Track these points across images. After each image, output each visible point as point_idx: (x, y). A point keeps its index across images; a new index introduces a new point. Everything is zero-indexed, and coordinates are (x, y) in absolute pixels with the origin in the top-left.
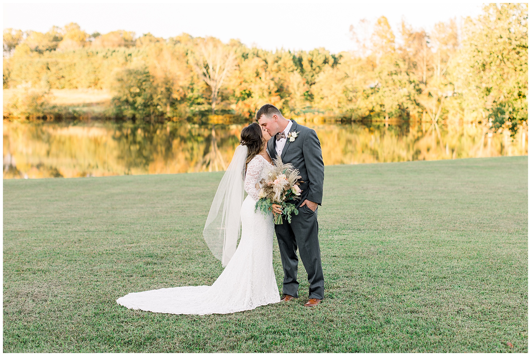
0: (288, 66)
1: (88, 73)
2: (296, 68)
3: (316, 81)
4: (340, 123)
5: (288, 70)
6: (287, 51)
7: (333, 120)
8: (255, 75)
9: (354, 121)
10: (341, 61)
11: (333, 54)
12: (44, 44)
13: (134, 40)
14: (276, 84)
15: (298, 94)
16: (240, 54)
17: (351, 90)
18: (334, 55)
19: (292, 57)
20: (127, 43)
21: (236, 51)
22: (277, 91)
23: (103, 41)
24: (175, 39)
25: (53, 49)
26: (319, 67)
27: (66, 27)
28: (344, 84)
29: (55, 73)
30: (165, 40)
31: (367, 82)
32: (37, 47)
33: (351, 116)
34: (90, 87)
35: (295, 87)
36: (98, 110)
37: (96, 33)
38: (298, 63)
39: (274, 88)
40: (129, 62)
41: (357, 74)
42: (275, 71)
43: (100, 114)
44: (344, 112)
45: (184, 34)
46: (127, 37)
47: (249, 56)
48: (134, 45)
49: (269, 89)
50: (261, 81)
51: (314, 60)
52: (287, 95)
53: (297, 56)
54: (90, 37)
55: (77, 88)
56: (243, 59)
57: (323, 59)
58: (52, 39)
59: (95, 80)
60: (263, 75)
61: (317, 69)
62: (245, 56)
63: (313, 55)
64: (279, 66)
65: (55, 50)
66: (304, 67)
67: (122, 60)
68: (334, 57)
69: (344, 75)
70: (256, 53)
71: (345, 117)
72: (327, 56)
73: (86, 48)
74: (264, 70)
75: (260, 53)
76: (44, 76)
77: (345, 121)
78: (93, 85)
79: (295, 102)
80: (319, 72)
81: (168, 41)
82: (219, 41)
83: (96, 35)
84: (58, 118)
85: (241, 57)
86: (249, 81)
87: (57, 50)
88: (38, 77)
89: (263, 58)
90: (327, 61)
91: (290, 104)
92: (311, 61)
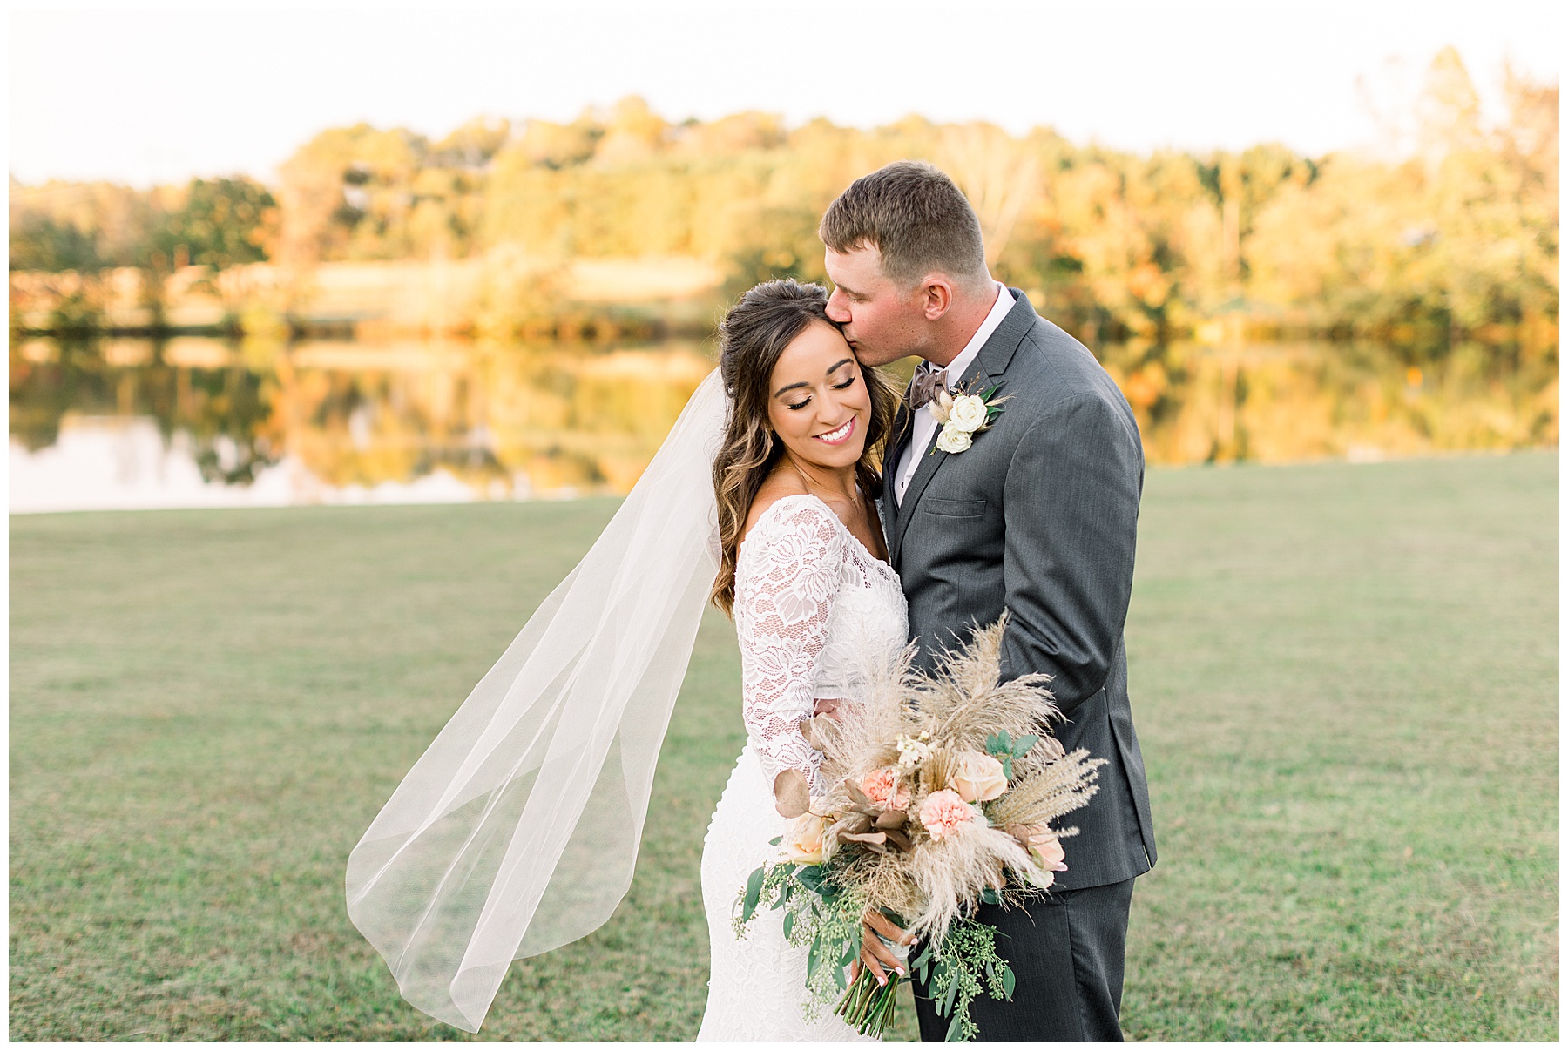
0: (1182, 186)
1: (668, 217)
2: (1202, 190)
3: (1256, 224)
4: (1326, 340)
5: (1181, 195)
6: (1180, 151)
7: (1305, 332)
8: (1091, 213)
9: (1364, 336)
10: (1327, 174)
11: (1307, 157)
12: (566, 146)
13: (783, 130)
14: (1149, 237)
15: (1208, 264)
16: (1054, 159)
17: (1355, 248)
18: (1312, 159)
19: (1193, 169)
20: (766, 140)
21: (1043, 155)
22: (1154, 257)
23: (705, 139)
24: (887, 127)
25: (583, 158)
26: (1267, 188)
27: (618, 105)
28: (1337, 233)
29: (589, 220)
30: (862, 132)
31: (1403, 226)
32: (547, 156)
33: (1356, 323)
34: (671, 251)
35: (1202, 245)
36: (682, 312)
37: (690, 117)
38: (1209, 180)
39: (1143, 249)
40: (765, 189)
41: (1375, 205)
42: (1147, 201)
43: (689, 321)
44: (1336, 311)
45: (911, 116)
46: (766, 126)
47: (1077, 162)
48: (782, 145)
49: (1128, 249)
50: (1108, 228)
51: (1255, 169)
52: (1178, 264)
53: (1208, 162)
54: (675, 129)
55: (637, 254)
56: (1061, 171)
57: (1279, 166)
58: (580, 134)
59: (684, 233)
60: (1115, 213)
61: (1263, 194)
62: (1067, 165)
63: (1249, 159)
64: (1157, 190)
65: (588, 161)
66: (1225, 187)
67: (750, 181)
68: (1308, 162)
69: (1335, 210)
70: (1095, 153)
71: (1337, 324)
72: (1290, 162)
73: (664, 154)
74: (1115, 200)
75: (1109, 157)
76: (559, 229)
77: (1339, 334)
78: (676, 247)
79: (1199, 286)
80: (1268, 201)
81: (869, 133)
82: (1000, 127)
83: (691, 123)
84: (589, 333)
85: (1055, 166)
86: (1075, 229)
87: (594, 160)
88: (547, 226)
89: (1116, 168)
90: (1290, 173)
91: (1188, 289)
92: (1246, 177)
